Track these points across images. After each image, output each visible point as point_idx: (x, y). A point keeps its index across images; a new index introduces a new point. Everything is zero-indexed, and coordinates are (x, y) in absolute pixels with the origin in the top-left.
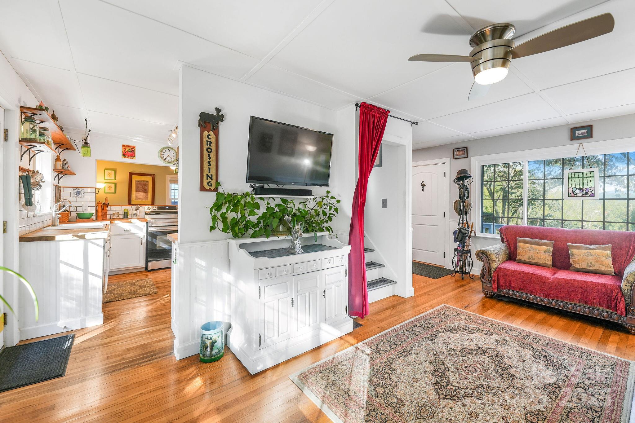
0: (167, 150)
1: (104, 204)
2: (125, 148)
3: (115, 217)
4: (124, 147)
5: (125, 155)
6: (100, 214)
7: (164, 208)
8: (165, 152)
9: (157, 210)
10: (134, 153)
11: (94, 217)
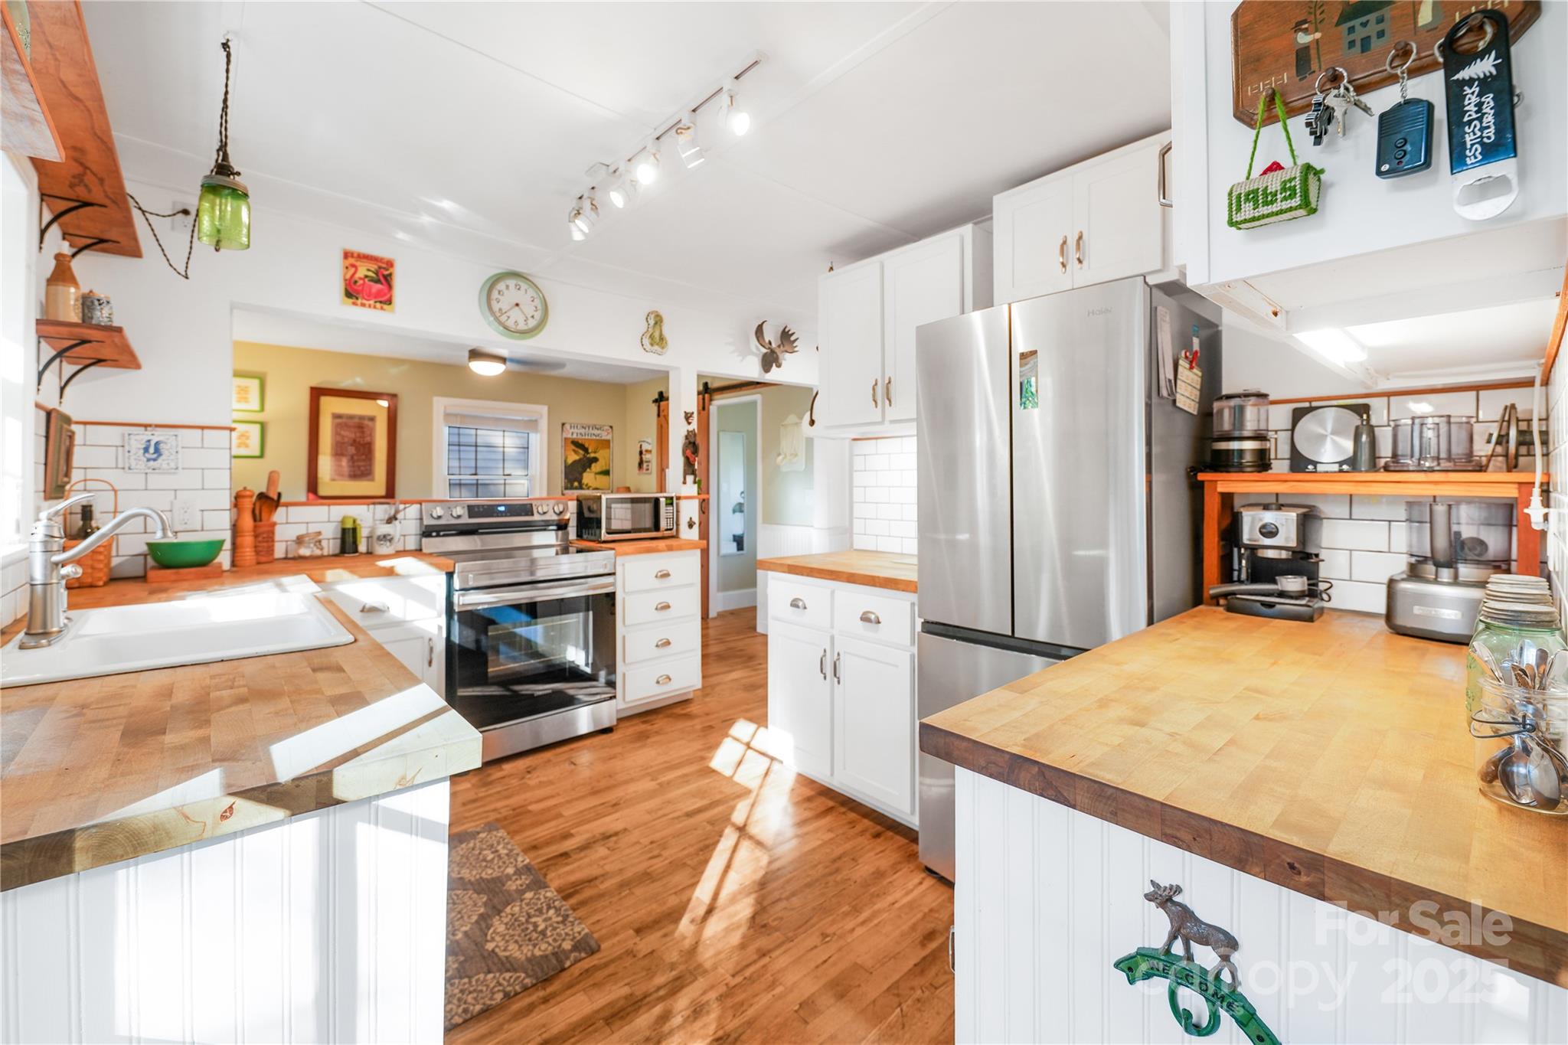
0: (511, 282)
1: (262, 497)
2: (353, 266)
3: (304, 551)
4: (351, 261)
5: (352, 291)
6: (248, 540)
7: (490, 511)
8: (506, 292)
9: (466, 520)
10: (390, 287)
11: (224, 559)
